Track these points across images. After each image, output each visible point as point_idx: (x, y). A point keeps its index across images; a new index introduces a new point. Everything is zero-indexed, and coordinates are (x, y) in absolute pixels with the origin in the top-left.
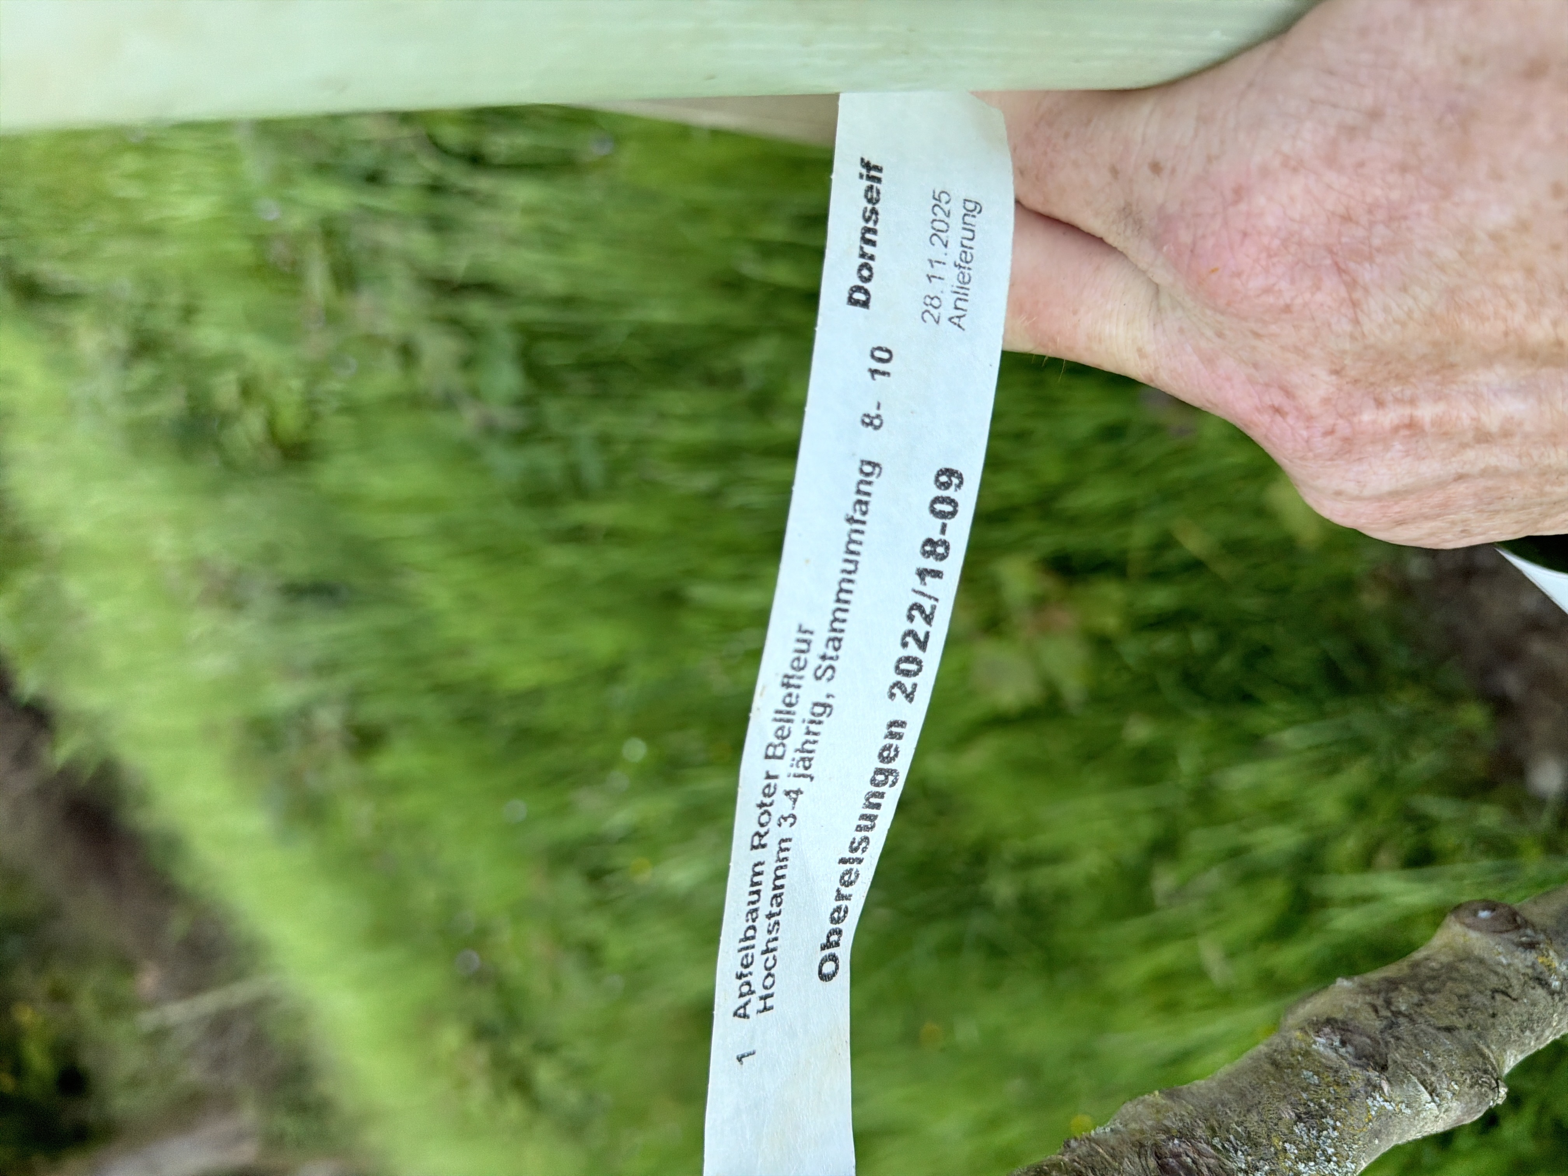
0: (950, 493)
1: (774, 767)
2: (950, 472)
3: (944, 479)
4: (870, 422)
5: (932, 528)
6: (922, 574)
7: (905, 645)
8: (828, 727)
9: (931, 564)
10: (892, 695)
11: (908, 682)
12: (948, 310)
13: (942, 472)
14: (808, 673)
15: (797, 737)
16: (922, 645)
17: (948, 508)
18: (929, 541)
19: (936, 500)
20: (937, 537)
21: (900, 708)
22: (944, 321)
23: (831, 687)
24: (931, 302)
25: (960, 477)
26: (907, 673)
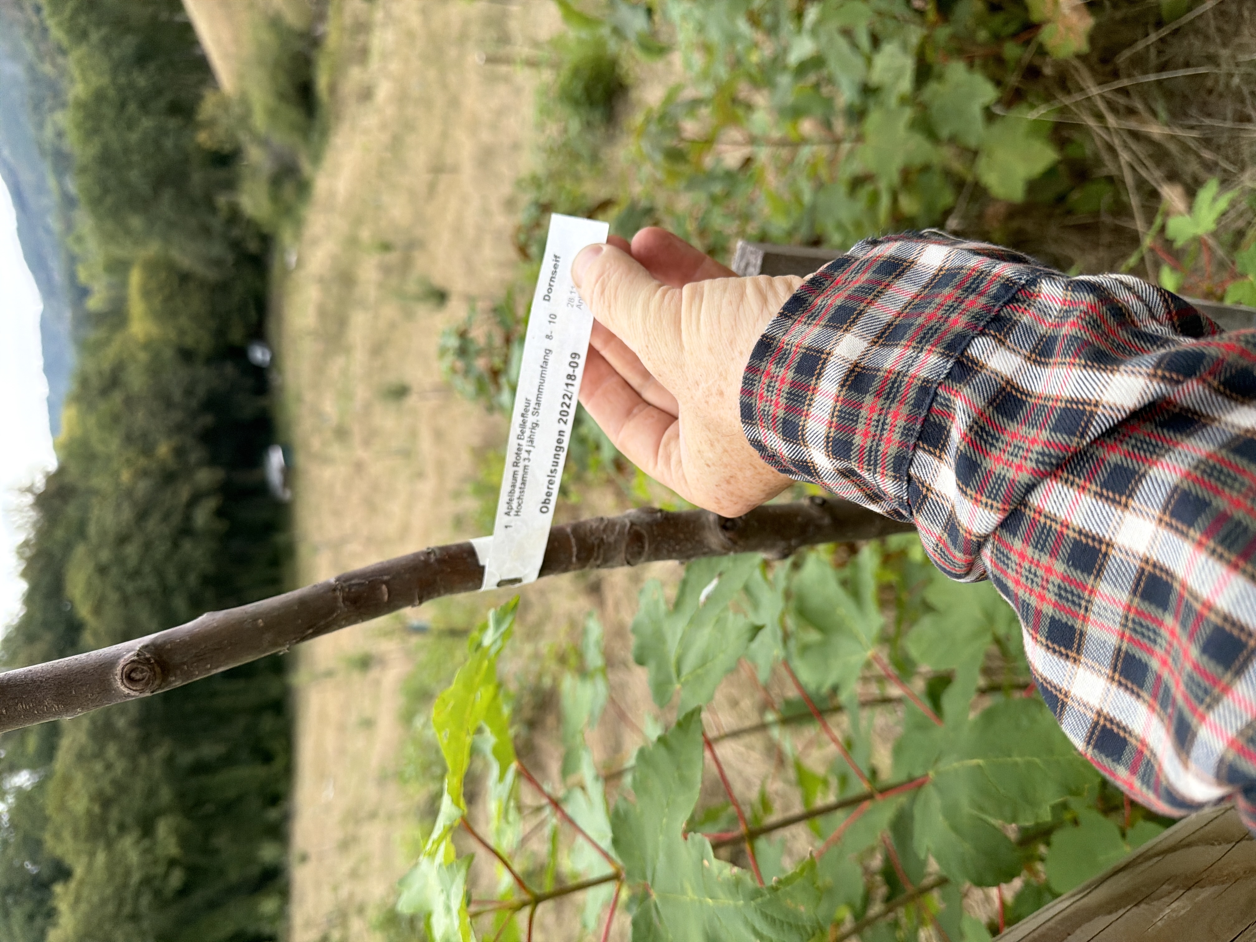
0: (576, 360)
1: (521, 442)
2: (575, 354)
3: (573, 356)
4: (548, 337)
5: (570, 371)
6: (567, 385)
7: (562, 406)
8: (537, 430)
9: (570, 382)
10: (559, 422)
11: (564, 418)
12: (576, 302)
13: (572, 354)
14: (530, 413)
15: (527, 433)
16: (568, 407)
17: (575, 365)
18: (569, 375)
19: (571, 362)
20: (571, 373)
21: (562, 426)
22: (575, 307)
23: (538, 418)
24: (571, 300)
25: (579, 356)
26: (564, 415)
